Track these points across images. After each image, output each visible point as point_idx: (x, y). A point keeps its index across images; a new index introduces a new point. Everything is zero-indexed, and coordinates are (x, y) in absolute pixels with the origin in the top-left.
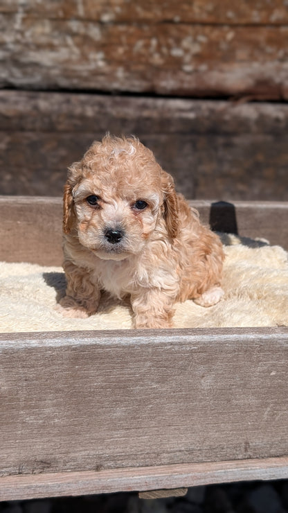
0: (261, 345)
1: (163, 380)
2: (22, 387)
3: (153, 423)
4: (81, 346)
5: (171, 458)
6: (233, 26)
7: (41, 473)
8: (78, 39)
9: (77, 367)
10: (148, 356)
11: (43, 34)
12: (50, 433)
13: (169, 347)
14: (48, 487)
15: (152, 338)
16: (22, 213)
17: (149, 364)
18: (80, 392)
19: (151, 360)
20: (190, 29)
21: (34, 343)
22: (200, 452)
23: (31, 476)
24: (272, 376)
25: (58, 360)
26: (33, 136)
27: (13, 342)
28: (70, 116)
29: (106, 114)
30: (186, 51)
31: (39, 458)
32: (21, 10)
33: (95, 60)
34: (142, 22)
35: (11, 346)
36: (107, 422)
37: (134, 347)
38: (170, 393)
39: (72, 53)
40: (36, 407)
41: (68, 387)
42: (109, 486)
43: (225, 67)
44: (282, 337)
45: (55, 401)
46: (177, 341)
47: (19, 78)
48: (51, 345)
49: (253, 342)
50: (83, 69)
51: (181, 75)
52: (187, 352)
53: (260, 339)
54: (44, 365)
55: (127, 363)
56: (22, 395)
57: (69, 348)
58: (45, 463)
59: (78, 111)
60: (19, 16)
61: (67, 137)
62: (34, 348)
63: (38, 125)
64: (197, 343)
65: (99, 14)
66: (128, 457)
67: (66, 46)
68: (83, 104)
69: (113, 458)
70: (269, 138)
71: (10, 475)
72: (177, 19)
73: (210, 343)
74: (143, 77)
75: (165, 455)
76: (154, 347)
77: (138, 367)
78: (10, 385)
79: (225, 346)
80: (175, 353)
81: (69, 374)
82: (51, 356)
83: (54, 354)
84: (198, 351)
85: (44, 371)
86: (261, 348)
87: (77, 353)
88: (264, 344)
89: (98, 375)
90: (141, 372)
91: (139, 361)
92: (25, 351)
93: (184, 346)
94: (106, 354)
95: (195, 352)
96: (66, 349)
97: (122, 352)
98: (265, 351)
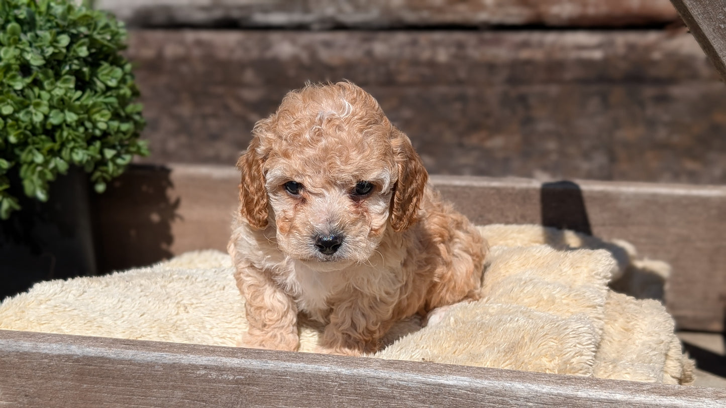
0: (341, 384)
2: (24, 404)
9: (85, 386)
10: (175, 381)
13: (203, 372)
19: (184, 389)
21: (26, 346)
25: (59, 373)
28: (415, 62)
29: (465, 58)
37: (154, 366)
44: (372, 374)
46: (213, 364)
47: (349, 14)
48: (46, 351)
49: (327, 377)
52: (229, 382)
53: (338, 374)
55: (149, 388)
57: (69, 357)
59: (426, 55)
61: (411, 92)
62: (26, 353)
63: (372, 76)
64: (242, 371)
68: (434, 45)
73: (262, 371)
76: (182, 370)
77: (166, 396)
78: (9, 399)
79: (286, 379)
80: (213, 381)
81: (76, 394)
82: (49, 366)
83: (52, 363)
84: (247, 383)
85: (45, 385)
86: (342, 388)
87: (82, 366)
88: (346, 382)
89: (115, 402)
90: (172, 405)
91: (165, 388)
92: (16, 355)
93: (224, 372)
94: (118, 372)
95: (243, 384)
96: (67, 359)
97: (140, 371)
98: (349, 394)
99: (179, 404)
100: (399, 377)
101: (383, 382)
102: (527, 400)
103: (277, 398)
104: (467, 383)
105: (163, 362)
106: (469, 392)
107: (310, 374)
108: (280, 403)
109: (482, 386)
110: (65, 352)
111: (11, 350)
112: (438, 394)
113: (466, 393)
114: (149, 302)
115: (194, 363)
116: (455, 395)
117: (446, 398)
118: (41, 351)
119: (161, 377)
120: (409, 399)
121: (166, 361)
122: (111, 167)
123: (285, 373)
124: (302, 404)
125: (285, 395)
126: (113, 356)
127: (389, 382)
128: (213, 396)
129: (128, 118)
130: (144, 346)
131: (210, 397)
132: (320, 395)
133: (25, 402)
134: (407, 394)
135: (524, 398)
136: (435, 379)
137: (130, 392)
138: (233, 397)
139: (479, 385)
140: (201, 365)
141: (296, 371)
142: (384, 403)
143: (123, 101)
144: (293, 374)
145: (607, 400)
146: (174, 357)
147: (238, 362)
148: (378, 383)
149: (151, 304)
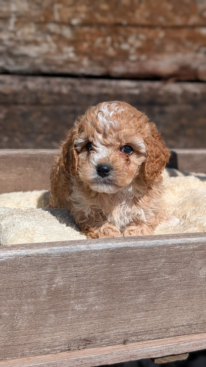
1: (172, 273)
2: (74, 282)
3: (165, 306)
4: (117, 248)
5: (177, 332)
6: (164, 28)
7: (84, 348)
8: (55, 38)
9: (113, 265)
10: (163, 254)
11: (30, 34)
12: (92, 317)
13: (178, 247)
14: (91, 358)
15: (166, 240)
16: (30, 161)
17: (163, 260)
18: (114, 284)
19: (165, 257)
20: (134, 30)
21: (83, 247)
22: (196, 326)
23: (77, 352)
25: (100, 260)
26: (24, 108)
27: (68, 247)
28: (51, 93)
29: (76, 92)
30: (132, 45)
31: (83, 338)
32: (13, 16)
33: (67, 53)
34: (100, 25)
35: (67, 250)
36: (133, 307)
37: (154, 248)
38: (178, 282)
39: (50, 47)
40: (83, 297)
41: (106, 280)
42: (135, 355)
43: (158, 57)
45: (96, 292)
46: (183, 242)
47: (12, 66)
48: (95, 249)
50: (59, 59)
51: (128, 63)
52: (191, 250)
54: (90, 264)
55: (148, 260)
56: (73, 288)
57: (108, 250)
58: (87, 340)
59: (56, 89)
60: (13, 21)
61: (48, 108)
62: (83, 252)
63: (28, 100)
64: (197, 244)
65: (70, 19)
66: (147, 332)
67: (46, 42)
68: (60, 84)
69: (135, 334)
70: (190, 107)
71: (61, 351)
72: (125, 22)
74: (101, 64)
75: (172, 329)
76: (168, 247)
77: (156, 263)
78: (65, 281)
80: (182, 251)
81: (107, 270)
82: (95, 257)
83: (97, 255)
84: (198, 249)
85: (89, 269)
87: (114, 254)
89: (128, 271)
90: (158, 267)
91: (157, 258)
92: (76, 254)
93: (188, 246)
94: (134, 254)
95: (196, 250)
96: (106, 251)
97: (146, 252)
99: (162, 266)
105: (159, 245)
110: (105, 247)
111: (73, 251)
115: (174, 243)
119: (156, 253)
121: (161, 244)
131: (179, 260)
137: (138, 264)
138: (190, 258)
140: (178, 244)
146: (164, 242)
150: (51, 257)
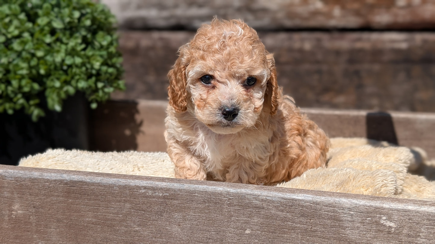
0: (230, 199)
1: (143, 224)
2: (33, 213)
4: (71, 181)
9: (70, 200)
10: (126, 197)
13: (143, 191)
15: (128, 180)
18: (76, 225)
19: (131, 202)
21: (36, 174)
24: (247, 234)
25: (55, 192)
28: (290, 50)
29: (321, 48)
33: (314, 2)
37: (113, 187)
38: (152, 238)
40: (45, 233)
41: (66, 219)
45: (58, 230)
46: (149, 185)
48: (48, 177)
49: (221, 194)
51: (395, 10)
52: (159, 197)
53: (228, 192)
54: (45, 195)
55: (109, 201)
56: (33, 220)
57: (61, 181)
59: (297, 45)
61: (288, 68)
62: (35, 179)
64: (168, 190)
68: (302, 40)
73: (180, 190)
74: (357, 13)
76: (130, 189)
77: (120, 207)
78: (24, 209)
79: (195, 195)
80: (149, 197)
81: (65, 206)
82: (49, 187)
83: (51, 186)
84: (170, 198)
85: (46, 200)
86: (230, 202)
87: (69, 187)
88: (232, 198)
89: (88, 211)
90: (123, 213)
91: (120, 201)
92: (30, 180)
93: (156, 191)
94: (91, 191)
95: (168, 199)
96: (60, 182)
97: (104, 191)
98: (235, 205)
99: (128, 212)
100: (267, 194)
101: (256, 197)
102: (350, 210)
103: (189, 208)
104: (310, 198)
105: (119, 184)
106: (312, 205)
107: (210, 192)
108: (191, 212)
109: (321, 200)
110: (59, 178)
111: (26, 177)
112: (292, 206)
113: (310, 205)
114: (116, 163)
115: (138, 185)
116: (303, 206)
117: (297, 209)
118: (44, 177)
119: (117, 194)
120: (273, 209)
121: (121, 184)
122: (101, 93)
123: (194, 191)
124: (204, 212)
125: (194, 206)
126: (88, 180)
127: (260, 197)
128: (149, 207)
129: (113, 66)
130: (108, 175)
131: (147, 208)
132: (216, 207)
133: (33, 211)
134: (272, 206)
135: (348, 208)
136: (290, 196)
137: (98, 204)
138: (162, 208)
139: (319, 200)
140: (142, 186)
141: (202, 190)
142: (257, 212)
143: (111, 56)
144: (200, 192)
145: (402, 209)
146: (126, 181)
147: (166, 184)
148: (254, 198)
149: (117, 164)
150: (5, 179)
